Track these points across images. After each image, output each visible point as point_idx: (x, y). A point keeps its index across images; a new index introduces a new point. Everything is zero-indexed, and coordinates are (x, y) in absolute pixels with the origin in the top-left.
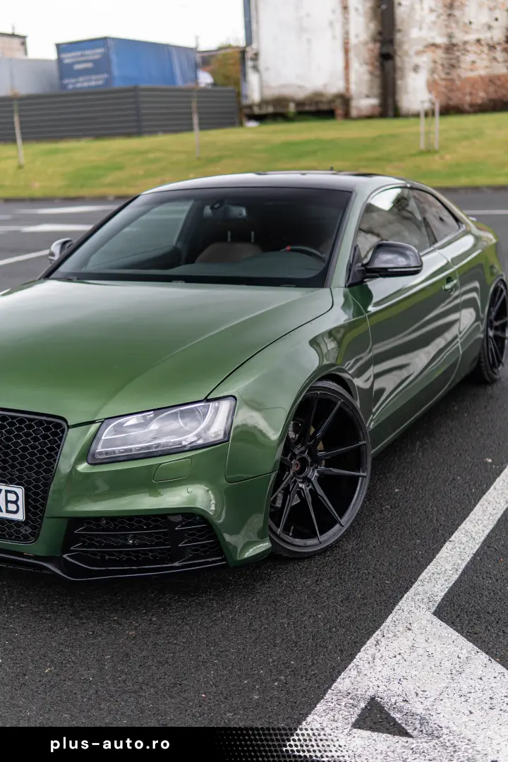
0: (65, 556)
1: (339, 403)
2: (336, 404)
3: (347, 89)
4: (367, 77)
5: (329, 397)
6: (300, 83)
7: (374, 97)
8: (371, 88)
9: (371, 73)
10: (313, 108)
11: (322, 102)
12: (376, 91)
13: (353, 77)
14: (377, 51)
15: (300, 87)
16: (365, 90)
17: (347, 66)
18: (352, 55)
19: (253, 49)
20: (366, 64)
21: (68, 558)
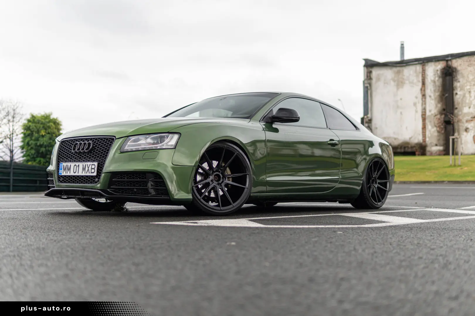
0: (108, 190)
1: (236, 153)
2: (234, 153)
3: (424, 141)
4: (436, 134)
5: (230, 149)
6: (395, 136)
7: (440, 146)
8: (439, 140)
9: (438, 132)
10: (402, 150)
11: (408, 147)
12: (442, 142)
13: (428, 133)
14: (442, 119)
15: (395, 139)
16: (435, 142)
17: (424, 128)
18: (427, 121)
19: (368, 117)
20: (436, 126)
21: (109, 191)
